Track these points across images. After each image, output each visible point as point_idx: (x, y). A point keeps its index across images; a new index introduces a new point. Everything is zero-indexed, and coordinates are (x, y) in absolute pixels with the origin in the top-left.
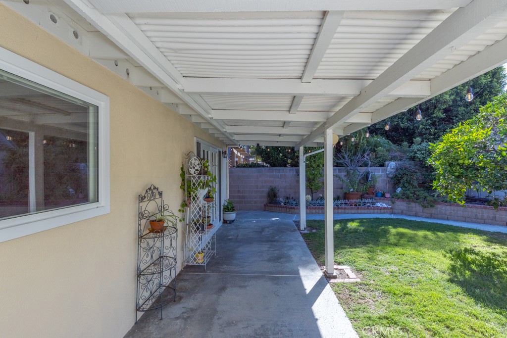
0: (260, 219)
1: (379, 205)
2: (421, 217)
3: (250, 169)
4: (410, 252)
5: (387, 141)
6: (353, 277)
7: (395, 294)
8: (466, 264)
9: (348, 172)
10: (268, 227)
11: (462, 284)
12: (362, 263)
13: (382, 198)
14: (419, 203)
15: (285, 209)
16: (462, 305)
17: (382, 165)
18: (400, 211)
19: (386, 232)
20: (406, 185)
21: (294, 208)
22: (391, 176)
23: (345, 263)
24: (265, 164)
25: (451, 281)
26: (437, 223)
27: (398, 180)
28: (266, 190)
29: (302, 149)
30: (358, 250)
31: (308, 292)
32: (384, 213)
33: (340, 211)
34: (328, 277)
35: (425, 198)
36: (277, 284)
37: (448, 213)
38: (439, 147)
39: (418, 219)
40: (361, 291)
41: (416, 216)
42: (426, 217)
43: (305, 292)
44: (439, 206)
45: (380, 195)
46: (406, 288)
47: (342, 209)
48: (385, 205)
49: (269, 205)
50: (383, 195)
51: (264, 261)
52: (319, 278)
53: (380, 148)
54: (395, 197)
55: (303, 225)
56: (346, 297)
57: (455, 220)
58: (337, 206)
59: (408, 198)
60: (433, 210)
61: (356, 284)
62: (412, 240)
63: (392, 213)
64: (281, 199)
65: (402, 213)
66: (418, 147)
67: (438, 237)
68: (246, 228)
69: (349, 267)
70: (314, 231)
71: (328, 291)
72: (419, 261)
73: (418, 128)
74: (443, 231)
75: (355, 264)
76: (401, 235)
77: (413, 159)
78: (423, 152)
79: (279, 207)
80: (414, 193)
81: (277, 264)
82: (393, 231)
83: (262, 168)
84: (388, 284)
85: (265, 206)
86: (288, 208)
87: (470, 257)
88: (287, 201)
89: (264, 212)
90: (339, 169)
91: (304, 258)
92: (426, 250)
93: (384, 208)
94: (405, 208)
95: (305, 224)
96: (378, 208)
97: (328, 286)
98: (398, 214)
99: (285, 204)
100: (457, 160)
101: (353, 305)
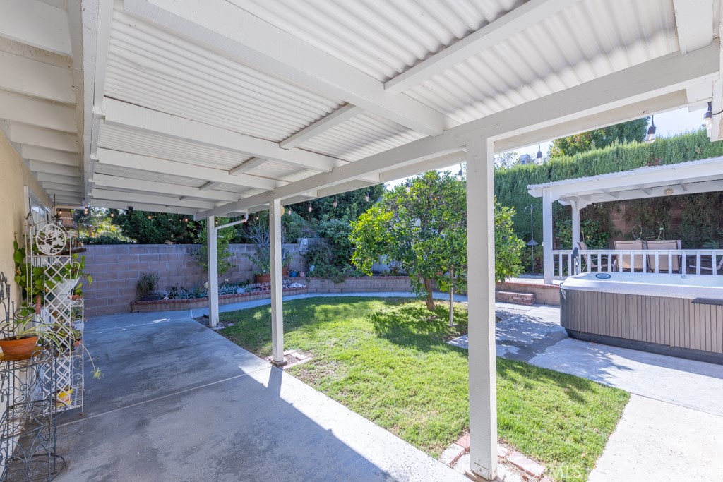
0: (133, 325)
1: (294, 285)
2: (333, 293)
3: (98, 247)
4: (342, 324)
5: (297, 215)
6: (305, 359)
7: (347, 359)
8: (383, 323)
9: (259, 250)
10: (157, 333)
11: (387, 337)
12: (306, 343)
13: (297, 278)
14: (332, 280)
15: (172, 305)
16: (393, 351)
17: (295, 242)
18: (315, 290)
19: (313, 311)
20: (319, 262)
21: (188, 302)
22: (304, 253)
23: (289, 348)
24: (128, 240)
25: (379, 337)
26: (349, 297)
27: (311, 258)
28: (133, 280)
29: (211, 219)
30: (295, 332)
31: (266, 384)
32: (300, 294)
33: (252, 297)
34: (278, 366)
35: (337, 274)
36: (223, 391)
37: (354, 286)
38: (359, 226)
39: (333, 295)
40: (318, 366)
41: (329, 292)
42: (338, 293)
43: (264, 387)
44: (347, 281)
45: (294, 274)
46: (354, 352)
47: (254, 294)
48: (300, 285)
49: (139, 302)
50: (298, 274)
51: (185, 373)
52: (270, 369)
53: (292, 222)
54: (309, 275)
55: (215, 319)
56: (308, 376)
57: (360, 292)
58: (248, 291)
59: (322, 276)
60: (343, 285)
61: (311, 362)
62: (337, 313)
63: (307, 293)
64: (163, 292)
65: (317, 292)
66: (328, 224)
67: (355, 308)
68: (115, 342)
69: (294, 351)
70: (230, 325)
71: (286, 378)
72: (352, 329)
73: (323, 204)
74: (356, 302)
75: (300, 346)
76: (326, 311)
77: (323, 235)
78: (332, 229)
79: (160, 303)
80: (327, 270)
81: (207, 371)
82: (318, 308)
83: (125, 246)
84: (336, 353)
85: (131, 304)
86: (178, 302)
87: (382, 318)
88: (174, 294)
89: (131, 315)
90: (247, 247)
91: (237, 355)
92: (352, 319)
93: (300, 288)
94: (319, 286)
95: (218, 318)
96: (294, 289)
97: (284, 374)
98: (313, 293)
99: (171, 298)
100: (373, 237)
101: (318, 380)
